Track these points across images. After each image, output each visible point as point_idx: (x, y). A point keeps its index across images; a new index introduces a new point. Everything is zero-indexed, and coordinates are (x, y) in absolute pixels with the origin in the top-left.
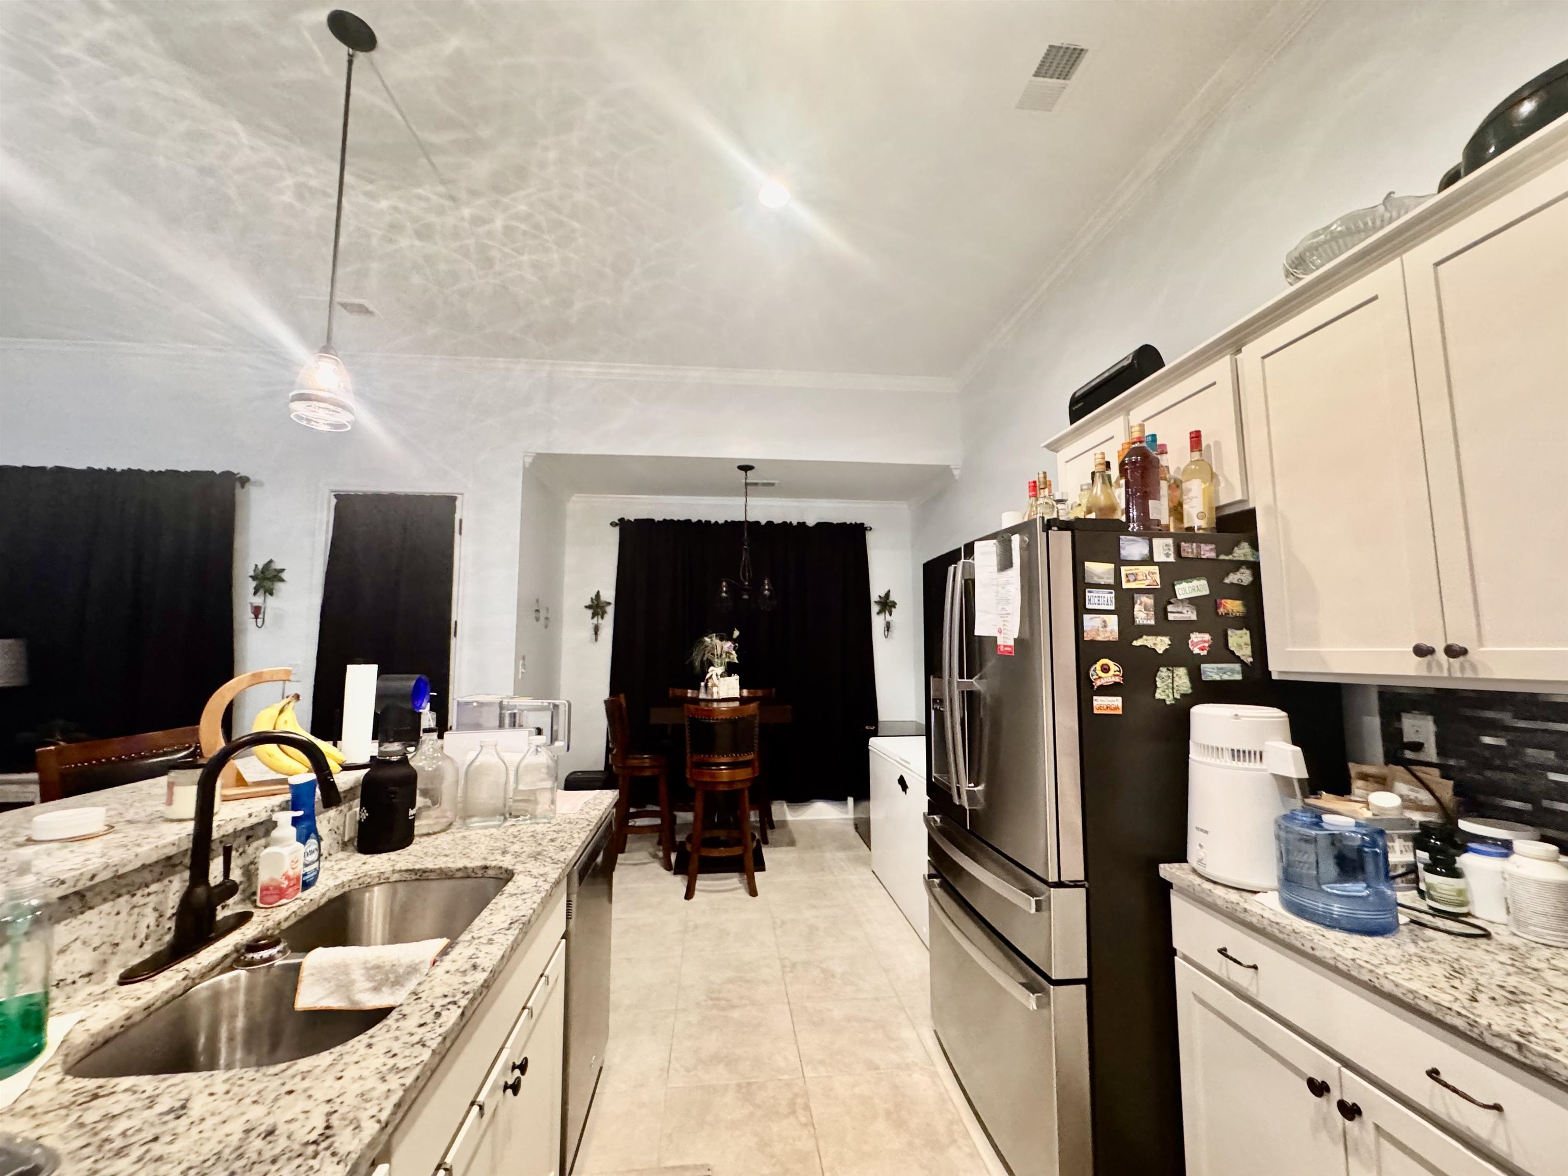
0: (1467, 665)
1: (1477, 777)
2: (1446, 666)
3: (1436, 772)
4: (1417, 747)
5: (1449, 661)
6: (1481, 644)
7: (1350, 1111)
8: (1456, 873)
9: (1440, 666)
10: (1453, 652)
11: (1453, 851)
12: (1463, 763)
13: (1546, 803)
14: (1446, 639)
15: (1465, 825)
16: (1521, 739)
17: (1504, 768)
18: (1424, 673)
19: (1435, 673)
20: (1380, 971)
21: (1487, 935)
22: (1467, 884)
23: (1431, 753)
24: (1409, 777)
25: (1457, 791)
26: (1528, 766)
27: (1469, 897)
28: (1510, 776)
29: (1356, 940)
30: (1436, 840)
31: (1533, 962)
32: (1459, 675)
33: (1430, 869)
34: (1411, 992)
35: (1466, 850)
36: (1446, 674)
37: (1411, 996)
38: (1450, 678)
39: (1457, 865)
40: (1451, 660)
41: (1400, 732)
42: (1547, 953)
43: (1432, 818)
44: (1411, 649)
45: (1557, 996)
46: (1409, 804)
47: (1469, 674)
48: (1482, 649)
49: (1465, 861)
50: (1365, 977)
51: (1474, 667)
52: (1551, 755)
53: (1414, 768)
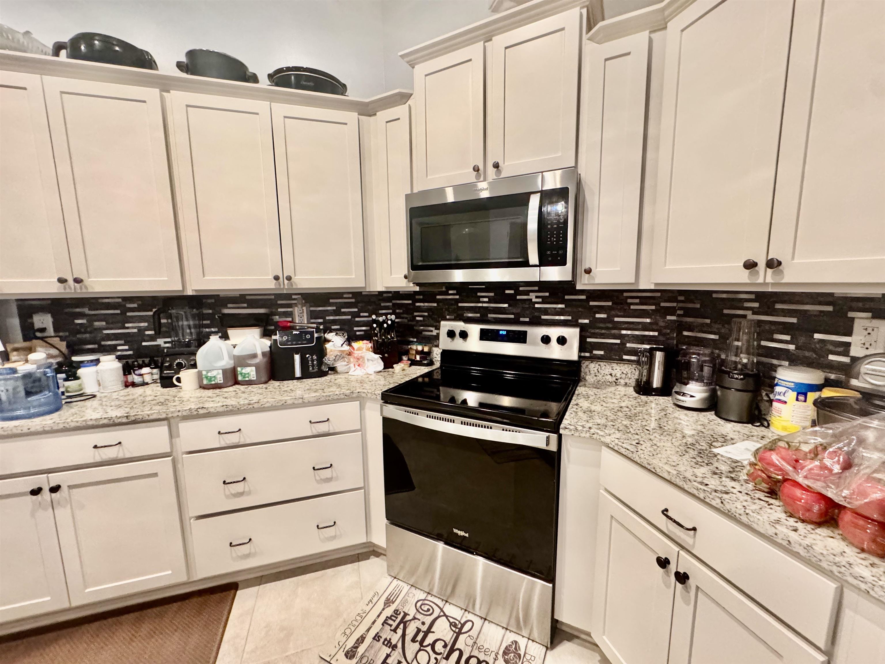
0: (83, 287)
1: (74, 339)
2: (73, 287)
3: (58, 339)
4: (43, 330)
5: (74, 285)
6: (89, 277)
7: (55, 489)
8: (78, 378)
9: (70, 288)
10: (77, 281)
11: (73, 370)
12: (67, 334)
13: (103, 343)
14: (73, 275)
15: (75, 359)
16: (92, 319)
17: (85, 333)
18: (63, 291)
19: (68, 291)
20: (69, 420)
21: (94, 396)
22: (82, 381)
23: (51, 331)
24: (44, 344)
25: (68, 346)
26: (96, 329)
27: (83, 386)
28: (88, 335)
29: (48, 417)
30: (65, 367)
31: (114, 397)
32: (79, 291)
33: (66, 380)
34: (84, 421)
35: (79, 368)
36: (73, 291)
37: (84, 422)
38: (75, 292)
39: (77, 375)
40: (76, 284)
41: (32, 324)
42: (116, 394)
43: (60, 359)
44: (56, 280)
45: (128, 402)
46: (50, 356)
47: (84, 290)
48: (89, 280)
49: (81, 372)
50: (61, 426)
51: (86, 288)
52: (104, 323)
53: (46, 339)
